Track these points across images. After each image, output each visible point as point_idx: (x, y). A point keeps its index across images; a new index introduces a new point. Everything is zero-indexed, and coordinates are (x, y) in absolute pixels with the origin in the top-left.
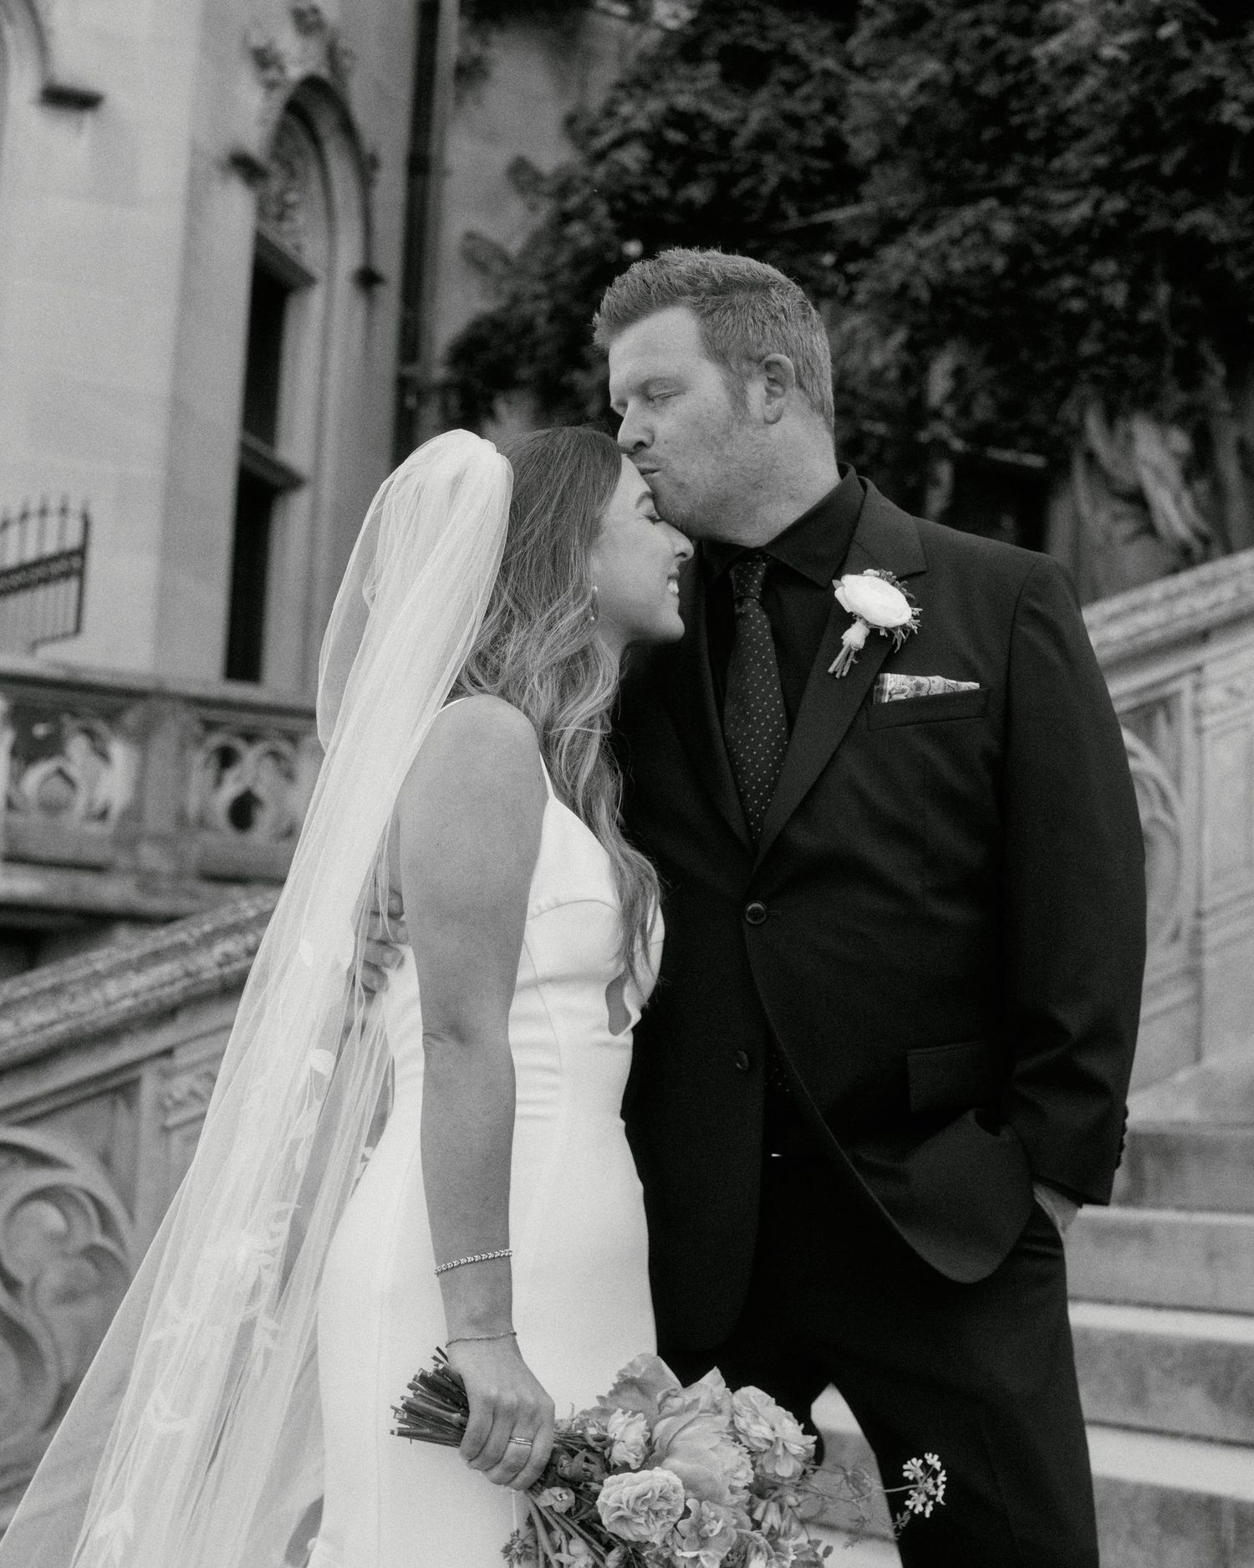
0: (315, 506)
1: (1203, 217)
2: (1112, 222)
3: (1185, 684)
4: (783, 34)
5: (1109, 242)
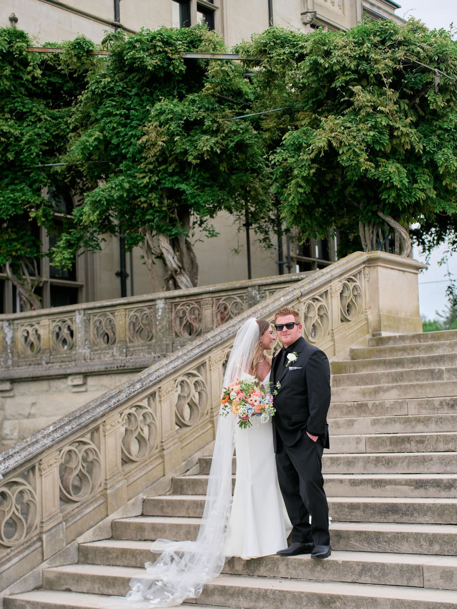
1: (183, 186)
2: (155, 184)
4: (30, 106)
5: (153, 189)
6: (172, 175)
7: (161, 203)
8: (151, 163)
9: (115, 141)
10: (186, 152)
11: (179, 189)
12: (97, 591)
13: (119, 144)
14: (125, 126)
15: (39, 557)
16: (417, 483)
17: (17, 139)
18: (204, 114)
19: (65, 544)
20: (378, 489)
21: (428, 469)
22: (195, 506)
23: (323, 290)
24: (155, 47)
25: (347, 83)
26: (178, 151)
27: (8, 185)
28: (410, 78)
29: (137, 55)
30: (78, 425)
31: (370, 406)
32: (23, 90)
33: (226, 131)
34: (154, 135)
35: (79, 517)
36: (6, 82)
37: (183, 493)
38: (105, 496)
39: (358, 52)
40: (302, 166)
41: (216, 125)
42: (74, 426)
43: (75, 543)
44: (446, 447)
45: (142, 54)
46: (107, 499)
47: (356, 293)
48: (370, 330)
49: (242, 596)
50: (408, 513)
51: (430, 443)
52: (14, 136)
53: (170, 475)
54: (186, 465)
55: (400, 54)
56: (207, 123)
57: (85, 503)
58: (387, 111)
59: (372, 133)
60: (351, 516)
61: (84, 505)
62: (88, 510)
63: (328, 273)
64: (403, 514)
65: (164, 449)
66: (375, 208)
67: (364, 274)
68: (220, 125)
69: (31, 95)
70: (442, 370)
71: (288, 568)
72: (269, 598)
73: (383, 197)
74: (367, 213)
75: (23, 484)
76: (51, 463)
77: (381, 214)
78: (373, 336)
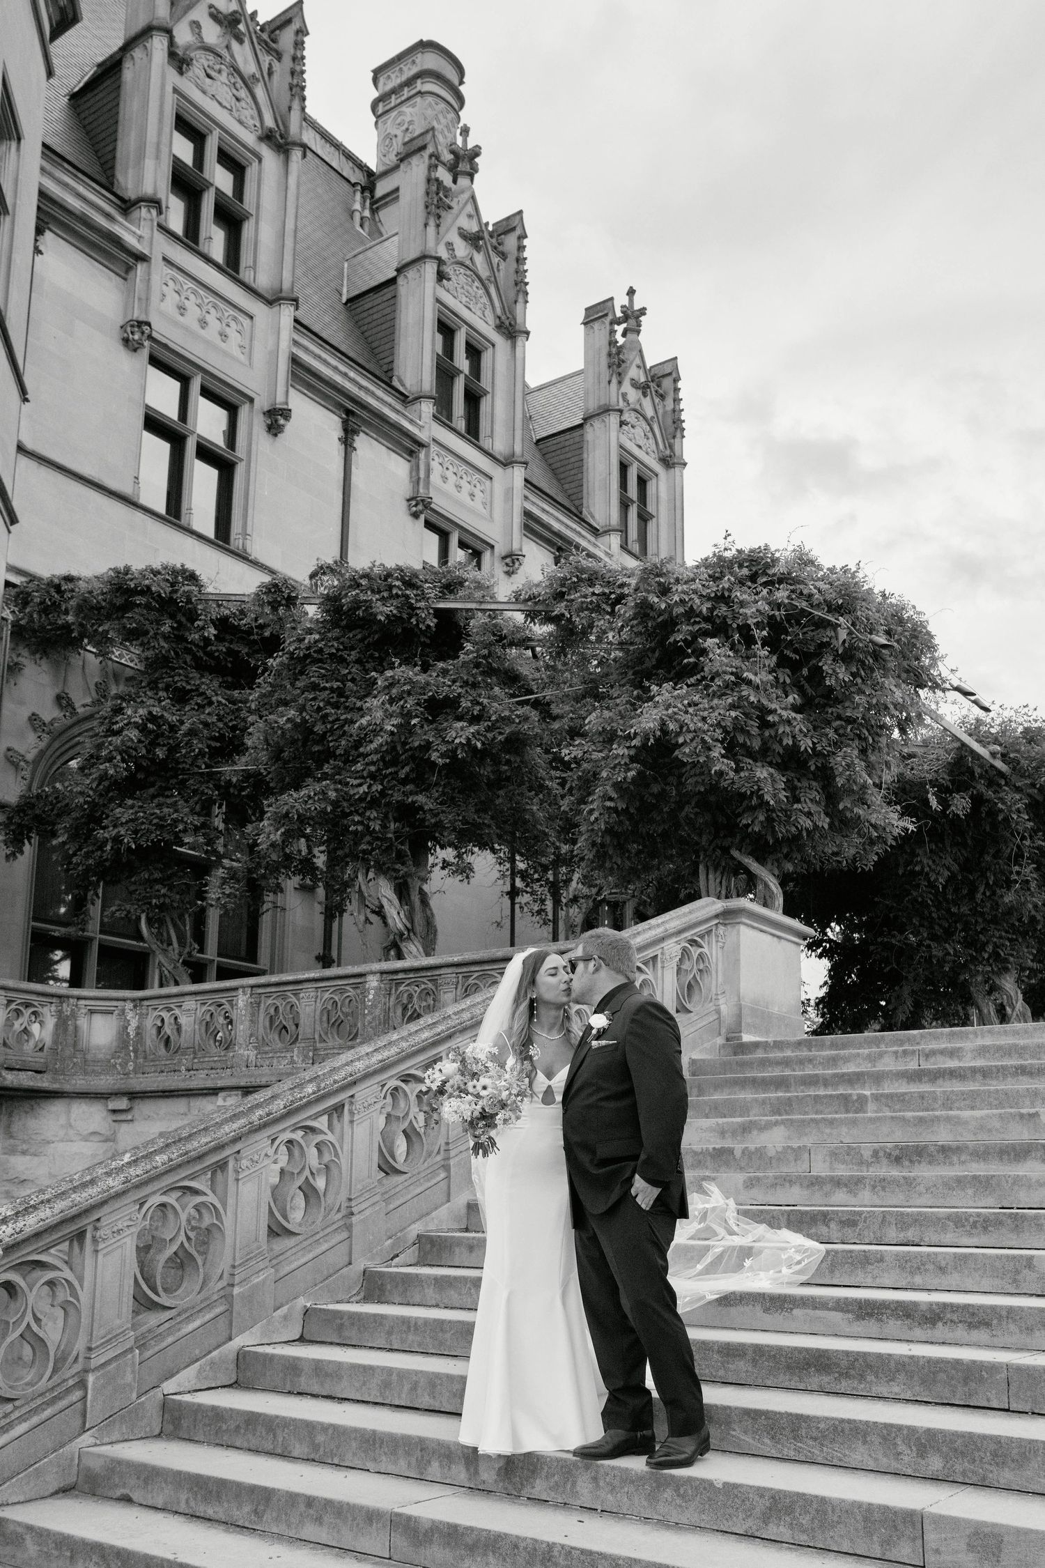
1: (421, 799)
2: (377, 796)
4: (198, 682)
5: (374, 803)
6: (404, 782)
7: (384, 827)
8: (373, 763)
9: (319, 728)
10: (427, 746)
11: (414, 802)
12: (182, 1507)
13: (325, 733)
14: (336, 706)
15: (78, 1422)
16: (860, 1308)
17: (173, 728)
18: (460, 690)
19: (134, 1395)
20: (776, 1315)
21: (874, 1278)
22: (404, 1328)
23: (650, 953)
24: (390, 587)
25: (695, 636)
26: (416, 744)
27: (153, 797)
28: (794, 633)
29: (363, 597)
30: (181, 1155)
31: (738, 1153)
32: (188, 658)
33: (493, 718)
34: (379, 714)
35: (170, 1340)
36: (163, 643)
37: (383, 1299)
38: (228, 1298)
39: (713, 588)
40: (614, 768)
41: (478, 708)
42: (174, 1156)
43: (158, 1394)
44: (902, 1235)
45: (369, 596)
46: (231, 1305)
47: (701, 967)
48: (723, 1031)
49: (494, 1552)
50: (852, 1372)
51: (868, 1227)
52: (169, 724)
53: (360, 1264)
54: (393, 1246)
55: (782, 594)
56: (465, 704)
57: (185, 1311)
58: (758, 681)
59: (733, 714)
60: (726, 1370)
61: (184, 1316)
62: (191, 1327)
63: (658, 926)
64: (841, 1374)
65: (352, 1214)
66: (727, 843)
67: (717, 936)
68: (484, 707)
69: (201, 667)
70: (865, 1096)
71: (598, 1486)
72: (556, 1564)
73: (744, 822)
74: (714, 850)
75: (55, 1268)
76: (120, 1227)
77: (735, 853)
78: (728, 1040)
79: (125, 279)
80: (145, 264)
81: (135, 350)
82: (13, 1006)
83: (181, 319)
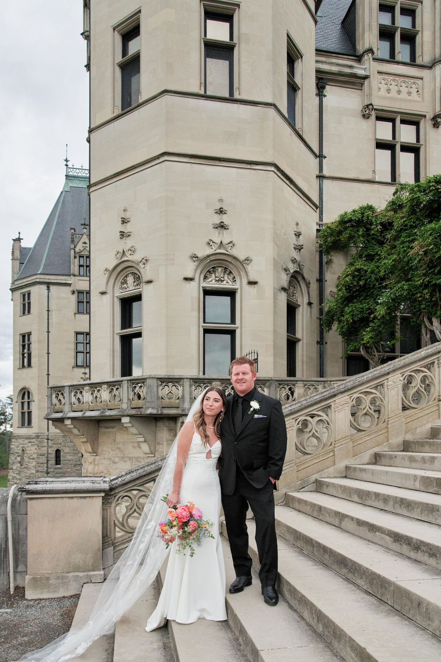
0: (303, 343)
2: (427, 283)
3: (385, 382)
5: (426, 286)
7: (432, 296)
17: (366, 271)
32: (373, 242)
79: (361, 90)
80: (368, 79)
81: (368, 118)
82: (306, 387)
83: (389, 95)
